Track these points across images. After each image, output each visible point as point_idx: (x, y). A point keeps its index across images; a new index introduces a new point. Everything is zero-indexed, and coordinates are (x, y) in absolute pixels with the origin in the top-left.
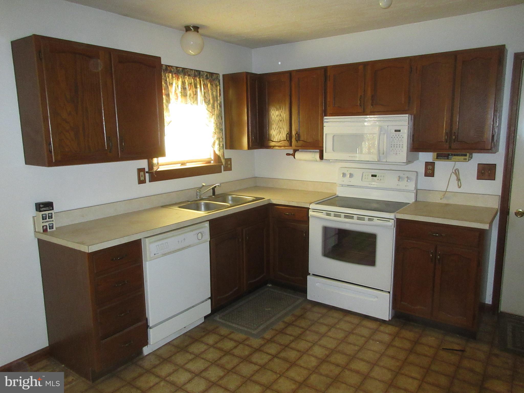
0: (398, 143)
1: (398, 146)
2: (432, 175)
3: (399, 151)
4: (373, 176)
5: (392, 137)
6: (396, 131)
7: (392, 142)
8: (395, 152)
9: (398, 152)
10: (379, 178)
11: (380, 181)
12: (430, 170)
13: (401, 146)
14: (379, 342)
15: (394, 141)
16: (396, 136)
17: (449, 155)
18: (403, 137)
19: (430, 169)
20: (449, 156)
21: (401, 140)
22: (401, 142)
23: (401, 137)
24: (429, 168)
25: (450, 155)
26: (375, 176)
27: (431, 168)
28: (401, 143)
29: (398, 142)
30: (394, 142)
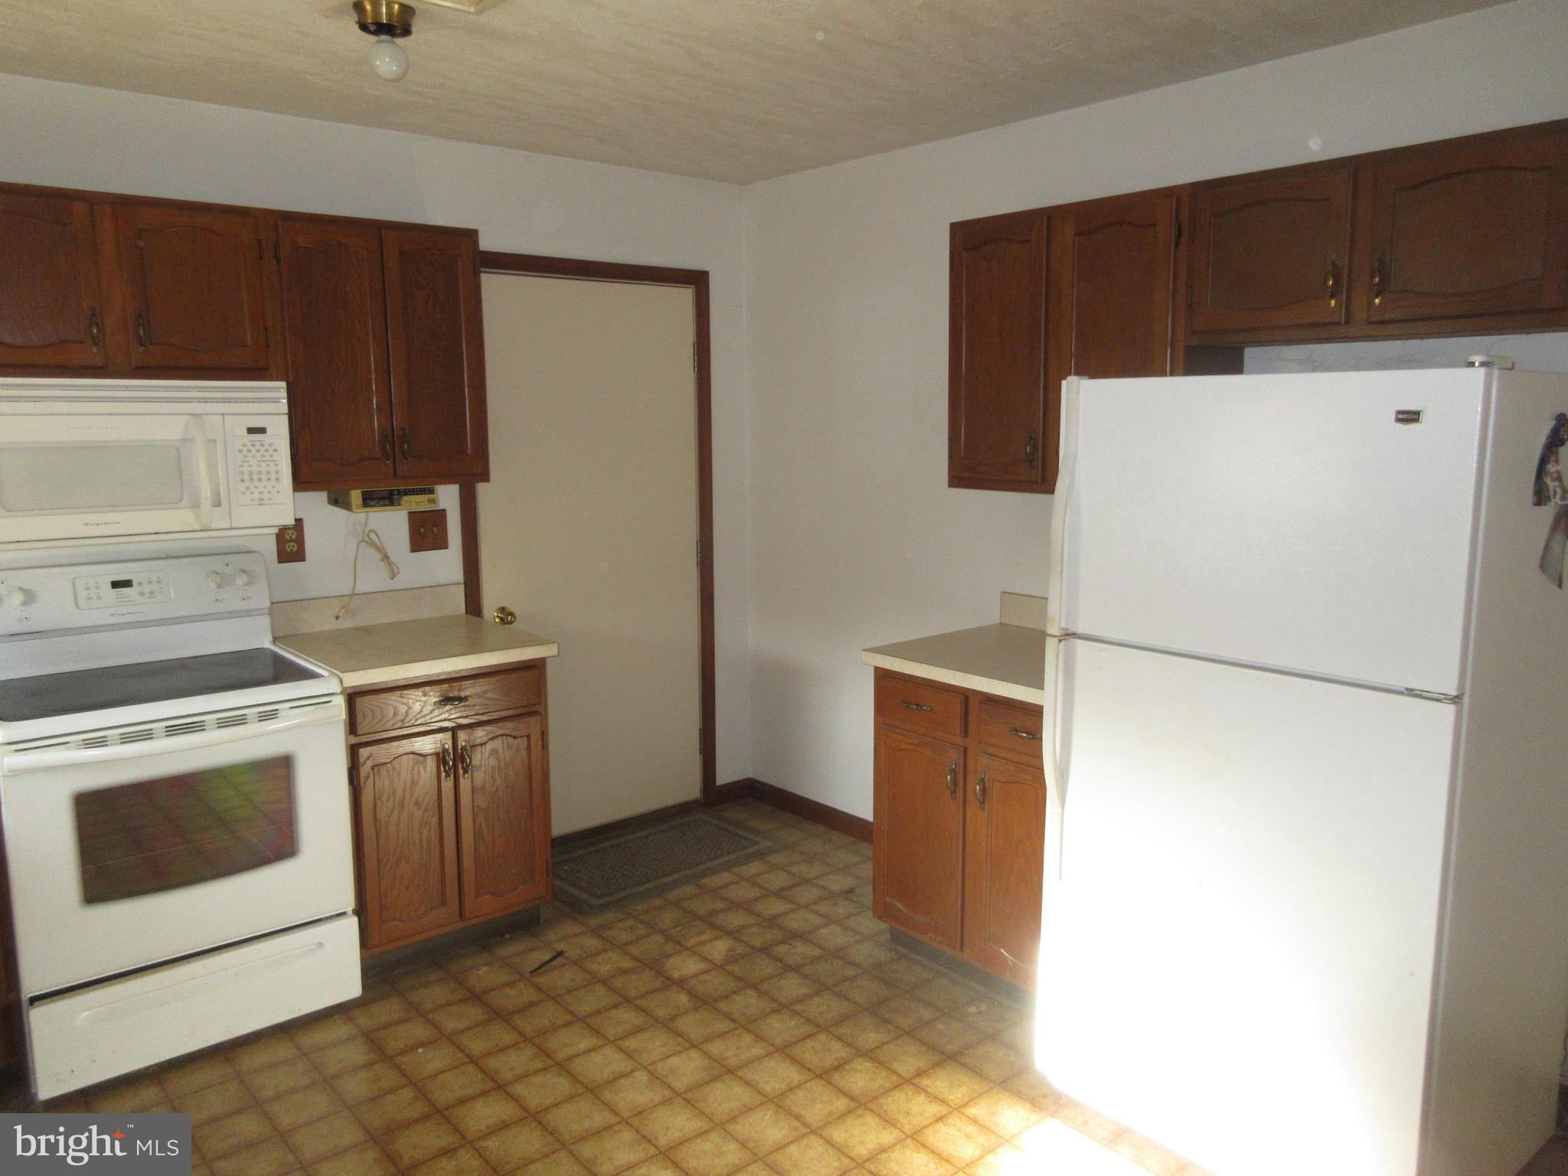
0: (264, 469)
1: (263, 476)
2: (299, 556)
3: (270, 492)
4: (116, 585)
5: (240, 451)
6: (251, 431)
7: (242, 466)
8: (256, 496)
9: (266, 496)
10: (147, 589)
11: (149, 597)
12: (293, 543)
13: (273, 476)
14: (421, 1047)
15: (248, 461)
16: (253, 445)
17: (391, 493)
18: (275, 451)
19: (291, 541)
20: (394, 497)
21: (271, 459)
22: (272, 464)
23: (271, 449)
24: (288, 538)
25: (396, 492)
26: (127, 584)
27: (294, 537)
28: (272, 468)
29: (264, 464)
30: (250, 466)
